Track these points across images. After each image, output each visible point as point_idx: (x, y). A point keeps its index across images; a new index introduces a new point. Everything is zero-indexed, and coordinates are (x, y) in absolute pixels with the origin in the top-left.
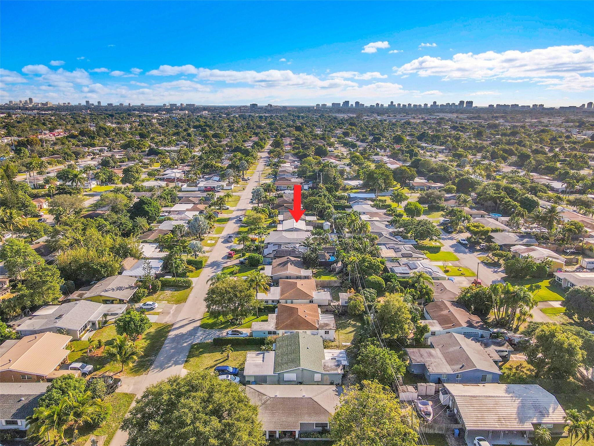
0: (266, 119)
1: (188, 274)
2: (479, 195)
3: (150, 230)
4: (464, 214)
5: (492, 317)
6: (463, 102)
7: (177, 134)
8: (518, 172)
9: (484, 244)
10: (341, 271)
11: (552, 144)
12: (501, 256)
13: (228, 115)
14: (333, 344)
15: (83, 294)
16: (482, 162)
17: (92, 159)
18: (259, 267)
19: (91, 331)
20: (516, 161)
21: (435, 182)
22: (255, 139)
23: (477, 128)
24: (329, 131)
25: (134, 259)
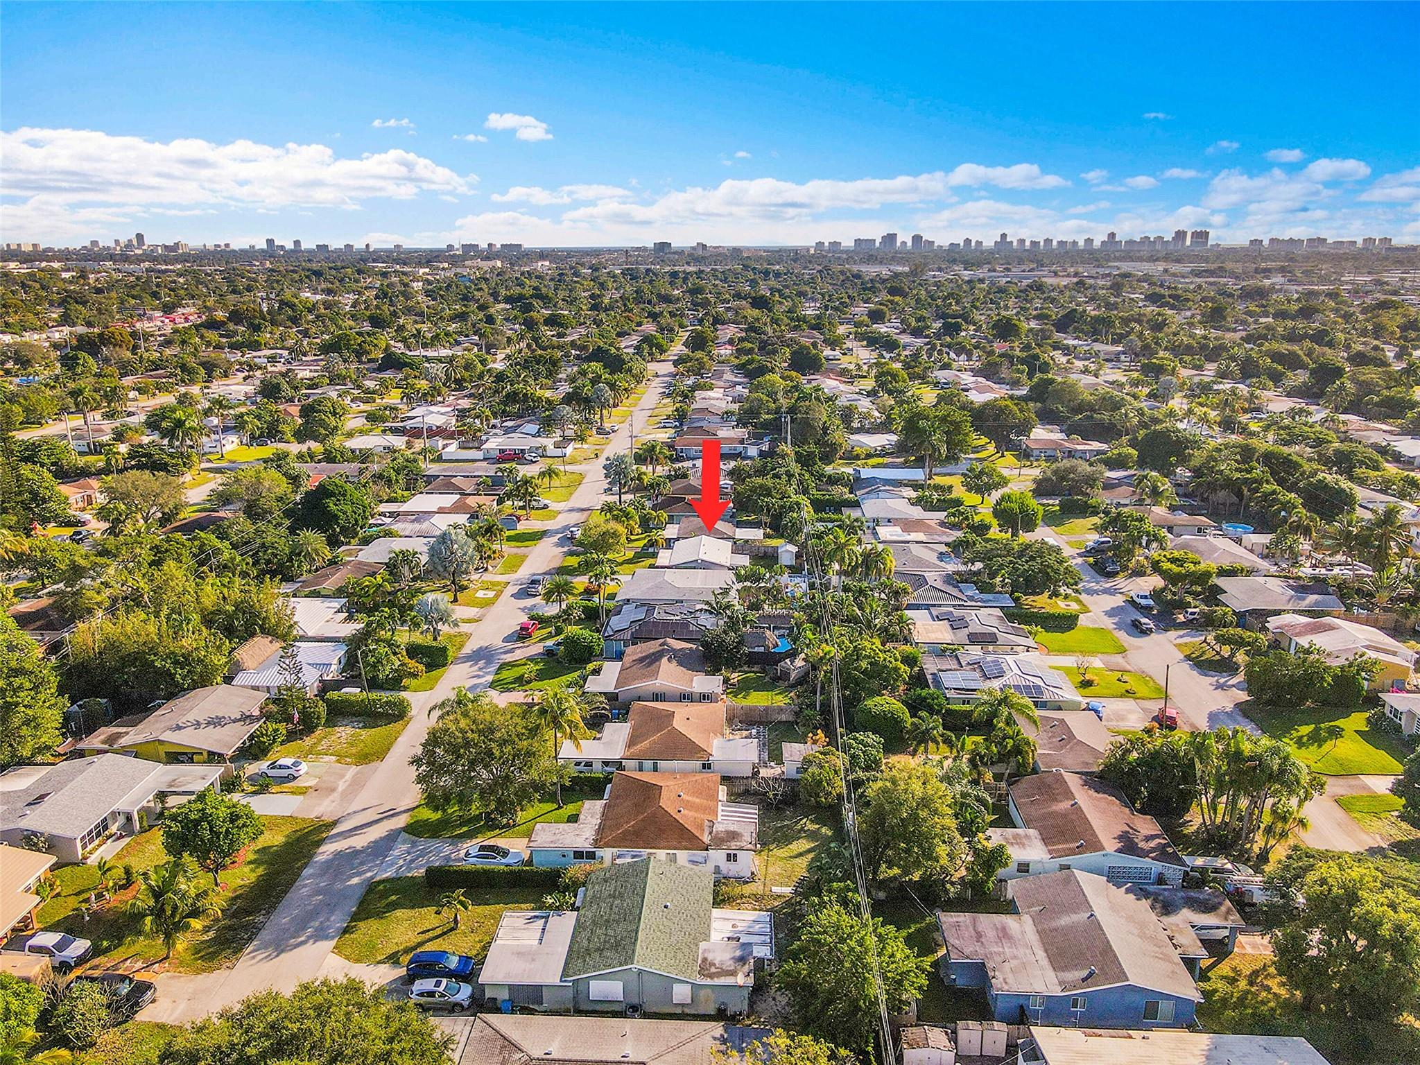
0: (685, 279)
1: (405, 682)
2: (1197, 472)
3: (333, 563)
4: (1148, 526)
5: (1195, 820)
6: (1185, 233)
7: (462, 317)
8: (1309, 414)
9: (1197, 608)
10: (803, 680)
11: (1405, 339)
12: (1239, 643)
13: (597, 270)
14: (747, 889)
15: (119, 735)
16: (1215, 387)
17: (245, 379)
18: (591, 666)
19: (118, 839)
20: (1304, 383)
21: (1086, 437)
22: (649, 328)
23: (1213, 300)
24: (836, 309)
25: (271, 642)
